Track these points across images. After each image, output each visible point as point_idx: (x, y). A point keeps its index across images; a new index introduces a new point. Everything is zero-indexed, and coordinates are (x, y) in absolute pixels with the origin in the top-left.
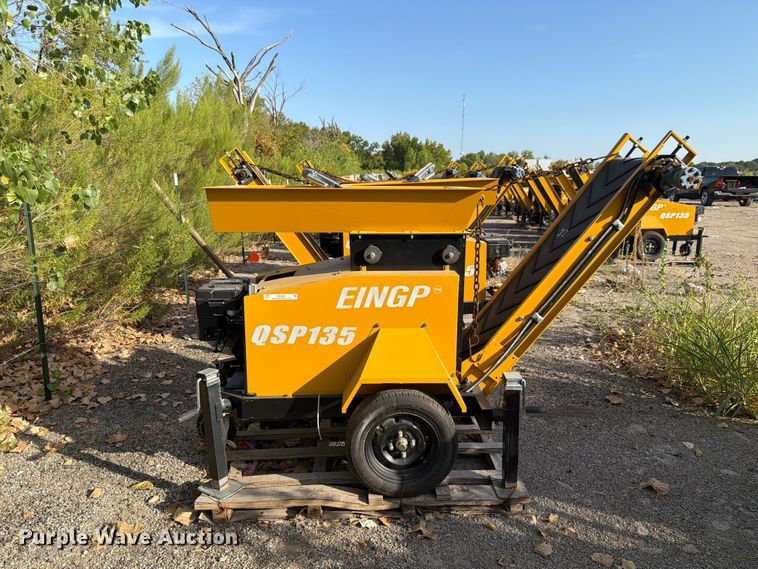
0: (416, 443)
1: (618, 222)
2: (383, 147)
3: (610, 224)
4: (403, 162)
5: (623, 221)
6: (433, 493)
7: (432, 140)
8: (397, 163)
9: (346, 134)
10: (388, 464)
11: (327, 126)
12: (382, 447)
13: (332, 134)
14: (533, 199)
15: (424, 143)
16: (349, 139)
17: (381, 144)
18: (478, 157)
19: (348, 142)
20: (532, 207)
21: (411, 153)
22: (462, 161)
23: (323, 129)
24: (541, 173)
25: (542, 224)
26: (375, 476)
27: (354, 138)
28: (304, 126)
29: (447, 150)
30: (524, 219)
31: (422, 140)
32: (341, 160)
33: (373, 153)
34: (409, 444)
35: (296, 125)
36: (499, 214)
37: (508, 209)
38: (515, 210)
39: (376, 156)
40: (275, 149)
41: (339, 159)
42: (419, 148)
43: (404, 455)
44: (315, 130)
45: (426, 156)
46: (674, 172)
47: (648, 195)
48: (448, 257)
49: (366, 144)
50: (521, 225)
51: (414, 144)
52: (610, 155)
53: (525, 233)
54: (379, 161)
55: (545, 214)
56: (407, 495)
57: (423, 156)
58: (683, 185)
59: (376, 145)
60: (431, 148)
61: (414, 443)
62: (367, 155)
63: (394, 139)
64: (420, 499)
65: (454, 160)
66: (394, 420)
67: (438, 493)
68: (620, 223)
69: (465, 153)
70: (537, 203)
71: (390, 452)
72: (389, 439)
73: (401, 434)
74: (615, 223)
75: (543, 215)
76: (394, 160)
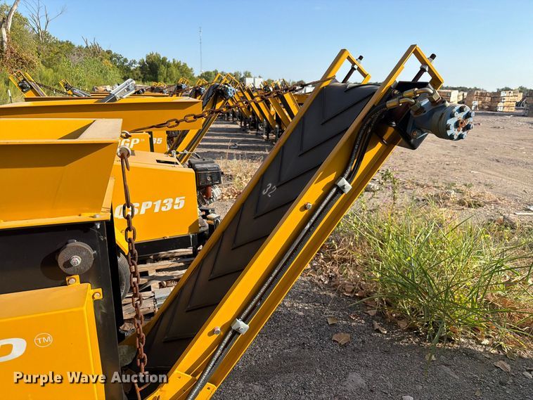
1: (343, 182)
2: (140, 63)
3: (333, 184)
4: (156, 76)
5: (349, 179)
7: (177, 60)
8: (151, 76)
9: (109, 52)
11: (89, 45)
13: (94, 52)
14: (251, 110)
15: (171, 61)
16: (111, 56)
17: (138, 61)
18: (213, 74)
19: (111, 59)
20: (251, 116)
21: (163, 69)
22: (201, 77)
23: (87, 47)
24: (254, 89)
25: (258, 129)
27: (115, 56)
28: (70, 44)
29: (190, 68)
30: (245, 124)
31: (170, 60)
32: (104, 73)
33: (132, 68)
35: (62, 43)
36: (228, 120)
37: (234, 116)
38: (239, 117)
39: (135, 70)
40: (37, 62)
41: (101, 72)
42: (168, 66)
44: (80, 48)
45: (174, 72)
46: (432, 112)
47: (382, 140)
48: (68, 264)
49: (126, 60)
50: (243, 130)
51: (164, 61)
52: (325, 79)
53: (246, 137)
54: (137, 74)
55: (259, 122)
57: (172, 72)
58: (449, 133)
59: (135, 62)
60: (177, 66)
62: (128, 69)
63: (148, 57)
65: (196, 76)
68: (346, 183)
69: (204, 71)
70: (254, 114)
74: (340, 184)
75: (258, 123)
76: (149, 74)
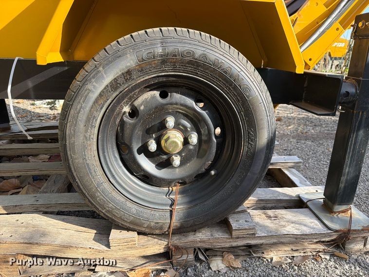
0: (200, 139)
6: (225, 225)
10: (147, 178)
12: (136, 147)
26: (122, 199)
34: (186, 142)
43: (177, 161)
56: (181, 230)
61: (194, 139)
64: (203, 237)
66: (157, 93)
67: (234, 225)
71: (150, 155)
72: (148, 132)
73: (171, 121)
